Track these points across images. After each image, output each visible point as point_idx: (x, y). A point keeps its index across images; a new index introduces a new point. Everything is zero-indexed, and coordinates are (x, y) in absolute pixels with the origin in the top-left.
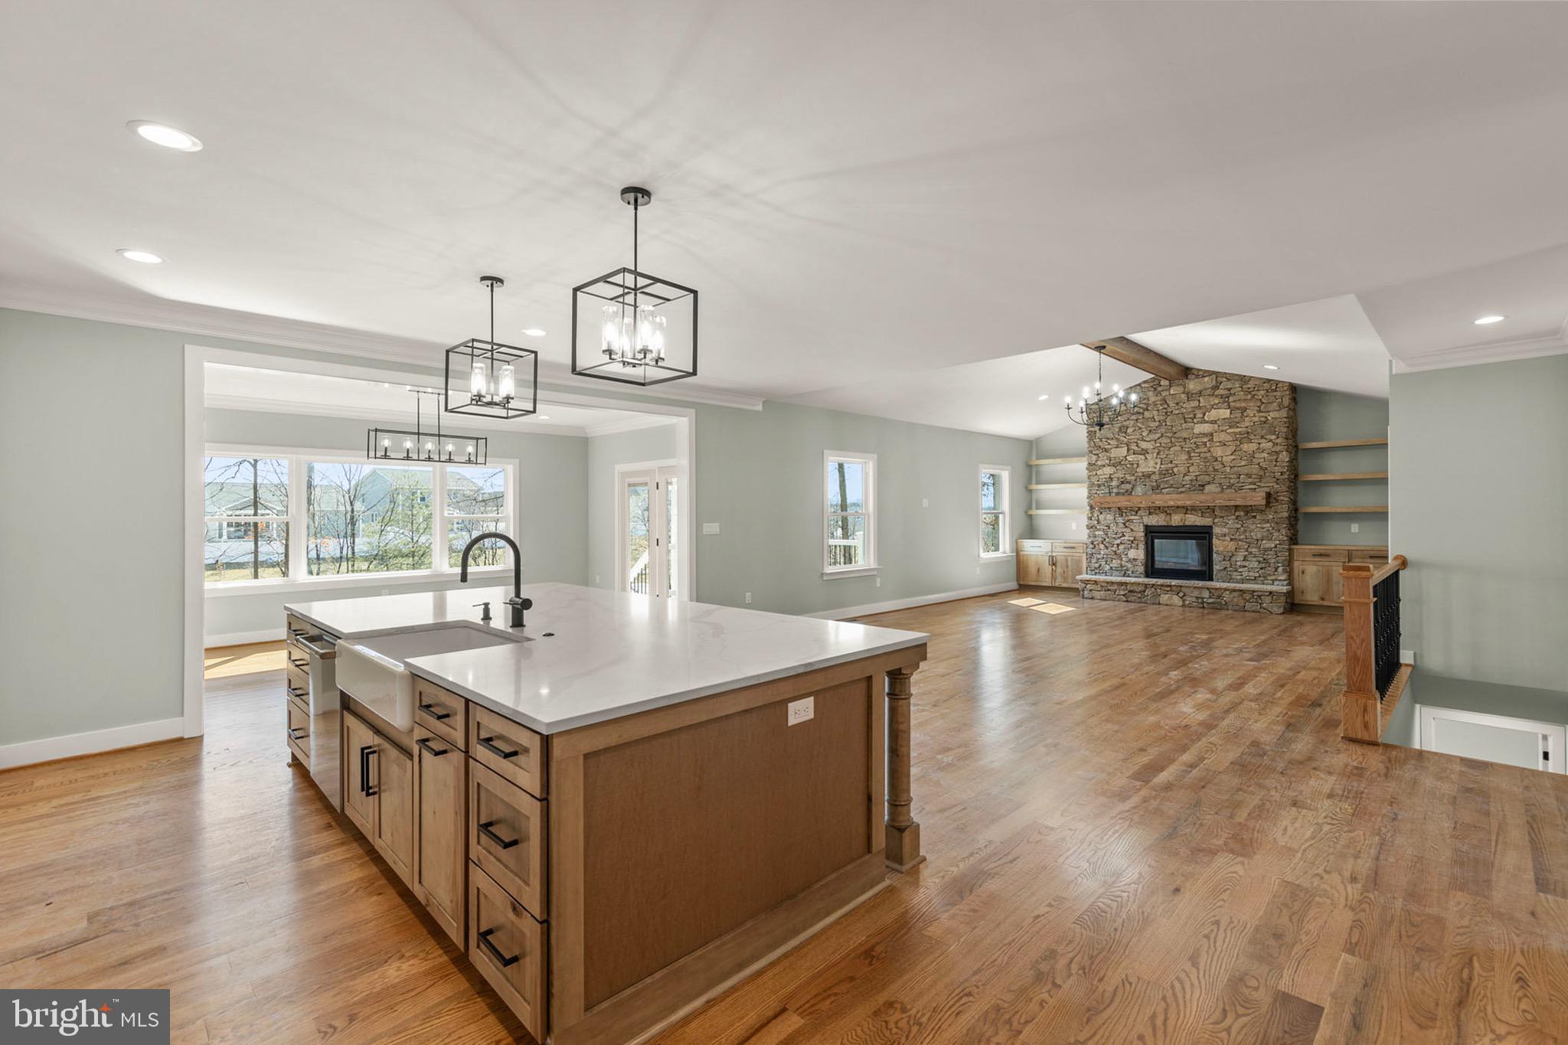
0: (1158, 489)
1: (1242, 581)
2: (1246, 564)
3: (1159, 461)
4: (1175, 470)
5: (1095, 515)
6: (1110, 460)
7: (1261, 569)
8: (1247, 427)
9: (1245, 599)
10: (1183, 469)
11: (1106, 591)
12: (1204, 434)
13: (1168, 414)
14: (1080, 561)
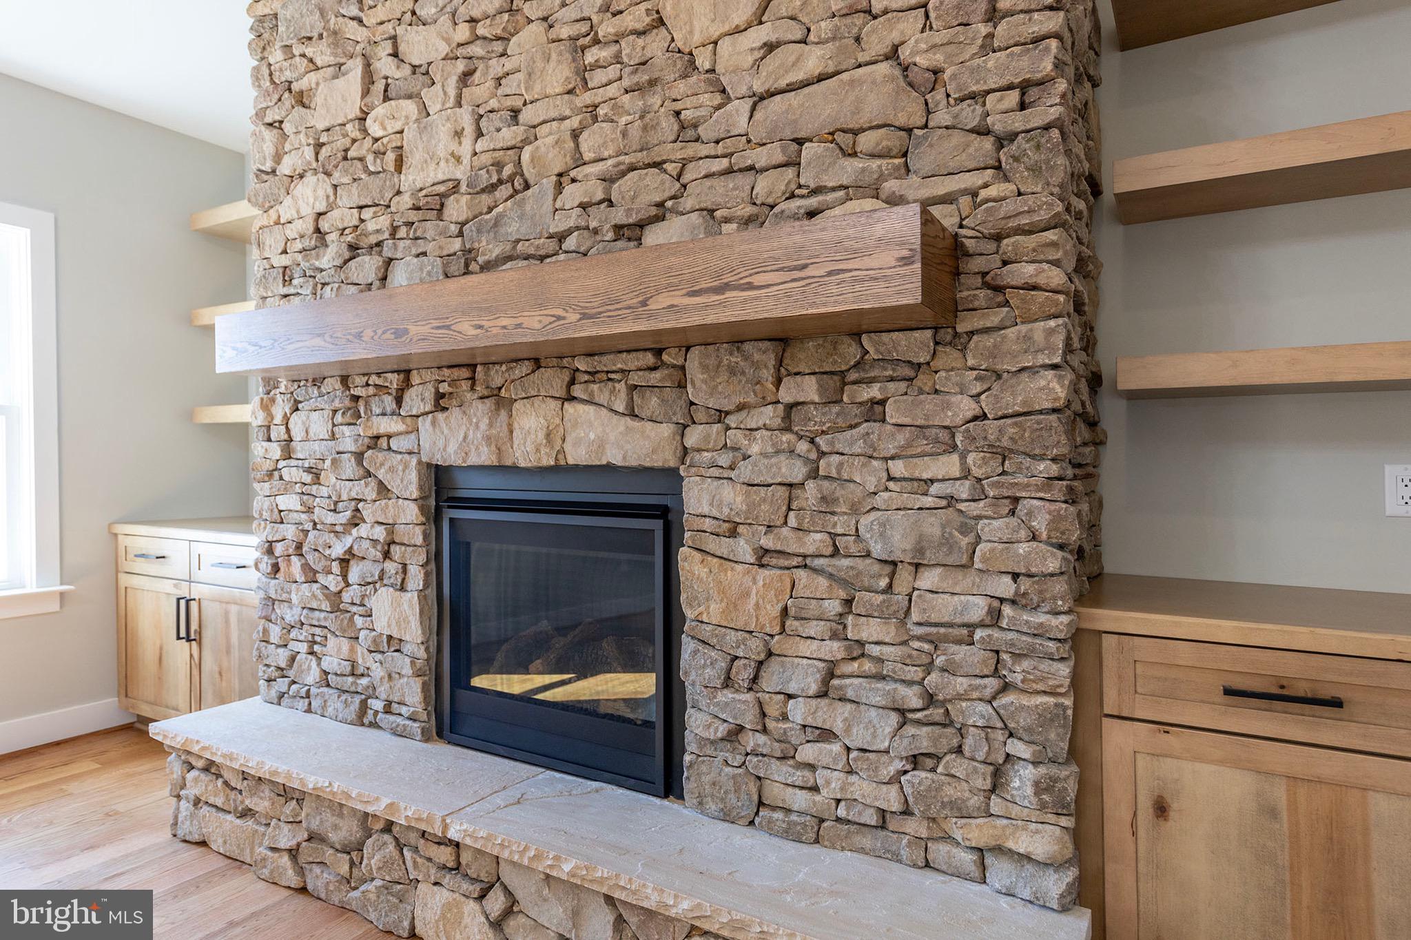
3: (468, 119)
4: (530, 156)
6: (316, 146)
10: (553, 149)
11: (239, 814)
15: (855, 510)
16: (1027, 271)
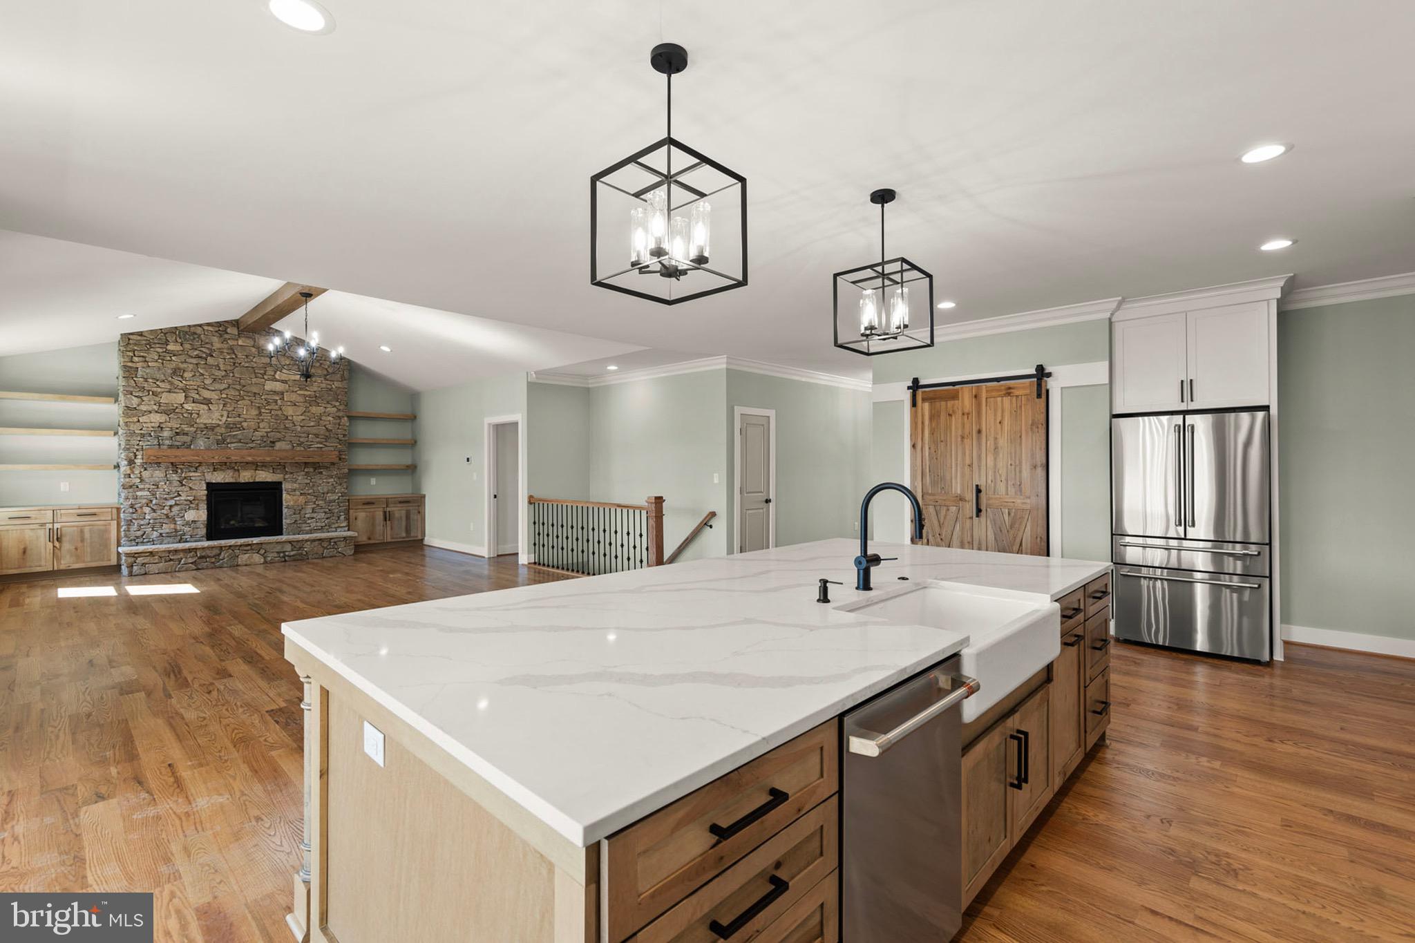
0: (224, 443)
1: (310, 532)
2: (315, 515)
3: (225, 413)
4: (245, 424)
5: (137, 472)
6: (160, 406)
7: (327, 519)
8: (315, 392)
9: (323, 547)
10: (253, 424)
11: (166, 561)
12: (275, 392)
13: (236, 365)
15: (318, 486)
16: (344, 457)
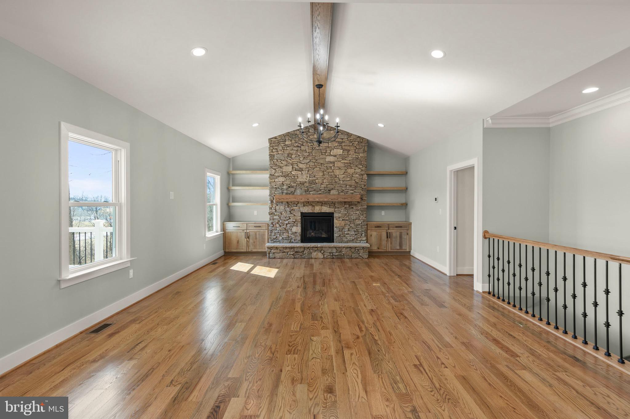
0: (308, 192)
1: (347, 242)
2: (349, 232)
3: (308, 175)
4: (317, 181)
5: (274, 206)
6: (282, 173)
7: (355, 235)
8: (350, 160)
9: (352, 252)
10: (320, 181)
11: (282, 253)
12: (331, 162)
13: (314, 149)
14: (264, 235)
15: (351, 216)
16: (364, 198)
